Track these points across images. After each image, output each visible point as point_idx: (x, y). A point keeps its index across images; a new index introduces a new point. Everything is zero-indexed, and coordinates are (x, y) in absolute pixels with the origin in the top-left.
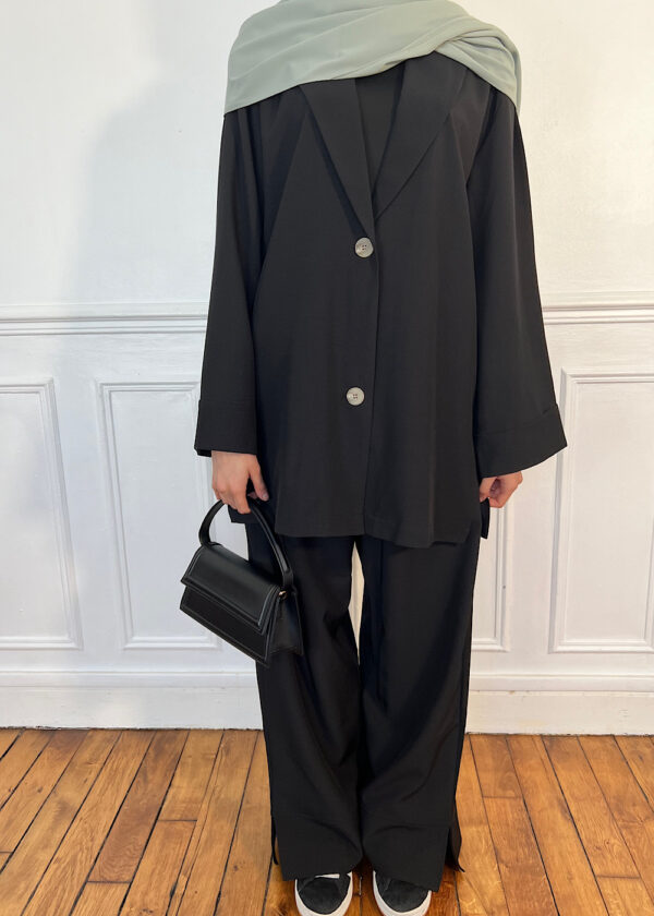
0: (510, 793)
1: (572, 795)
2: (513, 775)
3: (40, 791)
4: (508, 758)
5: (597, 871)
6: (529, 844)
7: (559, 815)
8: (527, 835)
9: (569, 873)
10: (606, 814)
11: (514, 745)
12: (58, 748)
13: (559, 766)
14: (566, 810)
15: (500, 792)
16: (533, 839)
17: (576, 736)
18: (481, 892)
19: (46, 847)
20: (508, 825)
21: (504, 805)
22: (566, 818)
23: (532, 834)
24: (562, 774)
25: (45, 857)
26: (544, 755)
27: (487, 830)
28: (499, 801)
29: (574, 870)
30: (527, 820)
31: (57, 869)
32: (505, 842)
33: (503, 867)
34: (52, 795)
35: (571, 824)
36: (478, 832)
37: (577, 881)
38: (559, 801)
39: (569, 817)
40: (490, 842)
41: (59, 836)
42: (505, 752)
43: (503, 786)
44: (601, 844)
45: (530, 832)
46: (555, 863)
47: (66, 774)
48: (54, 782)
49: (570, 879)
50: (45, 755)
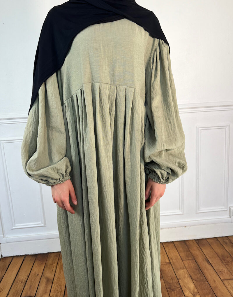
0: (190, 258)
3: (38, 275)
4: (186, 247)
5: (222, 278)
6: (200, 273)
10: (220, 261)
11: (187, 243)
12: (40, 260)
15: (187, 258)
17: (206, 239)
18: (189, 289)
19: (46, 293)
21: (190, 262)
24: (204, 251)
26: (197, 245)
28: (188, 261)
29: (215, 280)
32: (193, 273)
35: (211, 266)
36: (184, 271)
37: (217, 282)
39: (209, 263)
41: (49, 289)
44: (221, 270)
45: (200, 270)
46: (209, 278)
47: (45, 269)
48: (42, 272)
49: (215, 282)
50: (36, 263)
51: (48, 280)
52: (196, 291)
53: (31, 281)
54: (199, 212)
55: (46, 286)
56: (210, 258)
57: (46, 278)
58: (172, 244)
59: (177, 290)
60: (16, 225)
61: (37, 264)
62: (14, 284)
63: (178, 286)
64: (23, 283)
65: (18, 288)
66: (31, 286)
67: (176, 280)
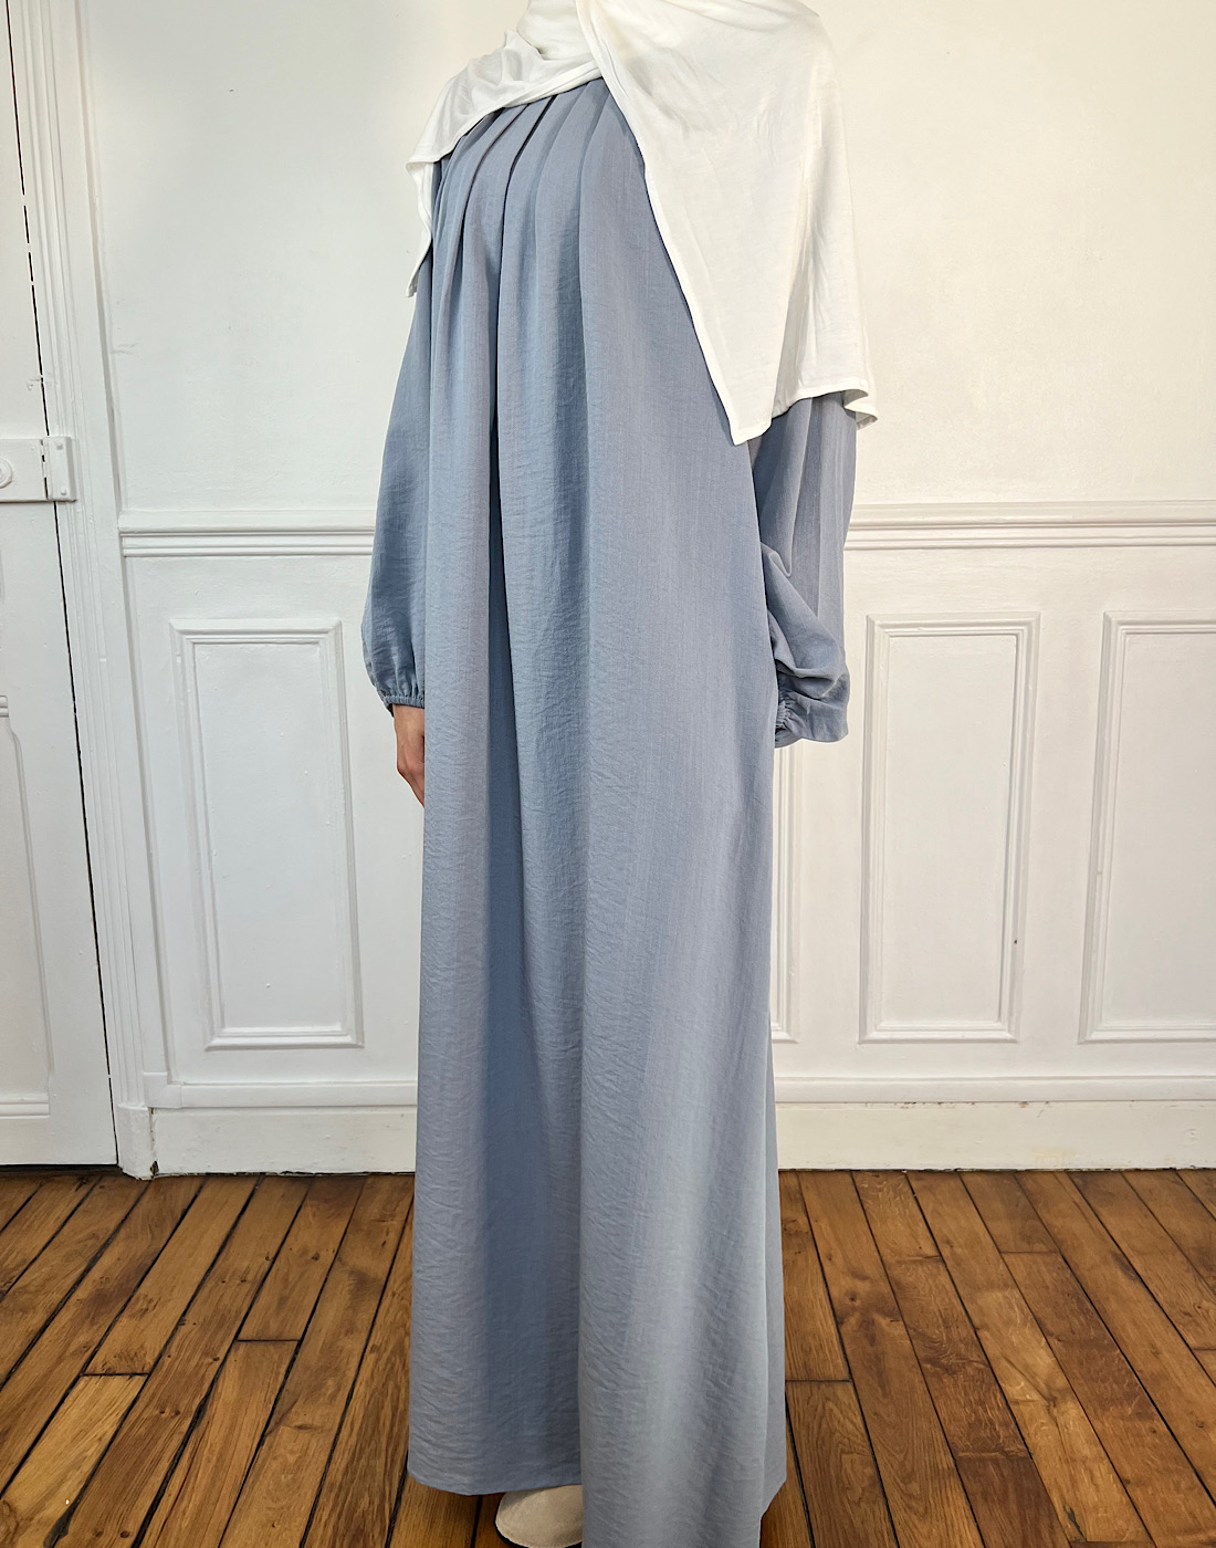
0: (1039, 1247)
1: (1133, 1248)
2: (1039, 1223)
3: (316, 1258)
4: (1024, 1201)
5: (1192, 1342)
6: (1085, 1313)
7: (1120, 1273)
8: (1079, 1300)
9: (1153, 1346)
10: (1187, 1271)
11: (1029, 1183)
12: (326, 1201)
13: (1103, 1212)
14: (1128, 1267)
15: (1025, 1246)
16: (1089, 1305)
17: (1119, 1172)
18: (1029, 1373)
19: (350, 1331)
20: (1047, 1288)
21: (1036, 1263)
22: (1130, 1277)
23: (1087, 1300)
24: (1111, 1222)
25: (354, 1345)
26: (1077, 1197)
27: (1018, 1295)
28: (1024, 1257)
29: (1159, 1344)
30: (1073, 1281)
31: (377, 1361)
32: (1049, 1310)
33: (1054, 1342)
34: (337, 1264)
35: (1139, 1285)
36: (1005, 1297)
37: (1166, 1355)
38: (1114, 1255)
39: (1134, 1275)
40: (1026, 1310)
41: (365, 1317)
42: (1019, 1194)
43: (1028, 1239)
44: (1188, 1310)
45: (1084, 1298)
46: (1129, 1335)
47: (350, 1236)
48: (334, 1246)
49: (1156, 1354)
50: (307, 1211)
51: (361, 1281)
52: (1061, 1382)
53: (286, 1280)
54: (1096, 1036)
55: (353, 1307)
56: (1140, 1253)
57: (352, 1273)
58: (954, 1183)
59: (970, 1370)
60: (228, 1030)
61: (314, 1215)
62: (209, 1284)
63: (975, 1356)
64: (247, 1287)
65: (226, 1300)
66: (282, 1301)
67: (965, 1331)
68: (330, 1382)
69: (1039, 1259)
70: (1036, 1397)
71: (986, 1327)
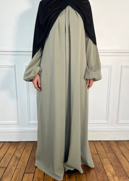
2: (111, 149)
7: (122, 156)
8: (117, 160)
15: (109, 152)
18: (110, 172)
20: (112, 158)
25: (14, 168)
27: (108, 159)
30: (116, 157)
31: (17, 170)
32: (113, 162)
34: (14, 155)
35: (125, 158)
38: (122, 153)
40: (109, 162)
41: (16, 164)
42: (108, 144)
47: (16, 151)
48: (13, 152)
53: (6, 158)
54: (119, 123)
56: (125, 153)
57: (16, 157)
59: (102, 171)
61: (12, 147)
66: (5, 161)
67: (101, 165)
68: (10, 174)
69: (111, 154)
70: (111, 175)
71: (104, 164)
